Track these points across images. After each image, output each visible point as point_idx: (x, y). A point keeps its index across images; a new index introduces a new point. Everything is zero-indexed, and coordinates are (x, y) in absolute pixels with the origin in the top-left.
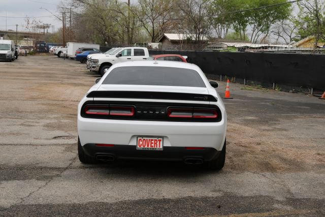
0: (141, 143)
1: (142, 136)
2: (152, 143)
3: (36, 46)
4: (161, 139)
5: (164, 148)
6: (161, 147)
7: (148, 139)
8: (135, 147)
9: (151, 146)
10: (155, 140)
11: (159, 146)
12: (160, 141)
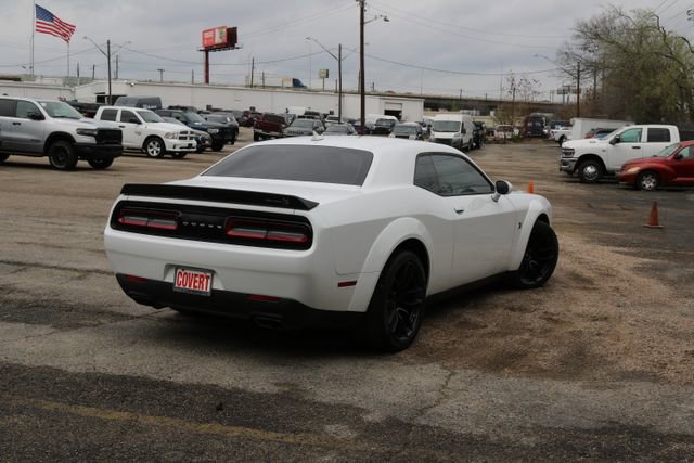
0: (181, 279)
1: (184, 268)
2: (196, 281)
3: (526, 125)
4: (209, 275)
5: (213, 291)
6: (209, 290)
7: (191, 272)
8: (171, 285)
9: (195, 287)
10: (202, 276)
11: (206, 288)
12: (207, 278)
